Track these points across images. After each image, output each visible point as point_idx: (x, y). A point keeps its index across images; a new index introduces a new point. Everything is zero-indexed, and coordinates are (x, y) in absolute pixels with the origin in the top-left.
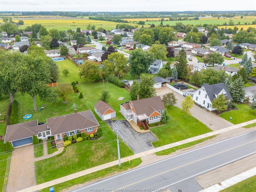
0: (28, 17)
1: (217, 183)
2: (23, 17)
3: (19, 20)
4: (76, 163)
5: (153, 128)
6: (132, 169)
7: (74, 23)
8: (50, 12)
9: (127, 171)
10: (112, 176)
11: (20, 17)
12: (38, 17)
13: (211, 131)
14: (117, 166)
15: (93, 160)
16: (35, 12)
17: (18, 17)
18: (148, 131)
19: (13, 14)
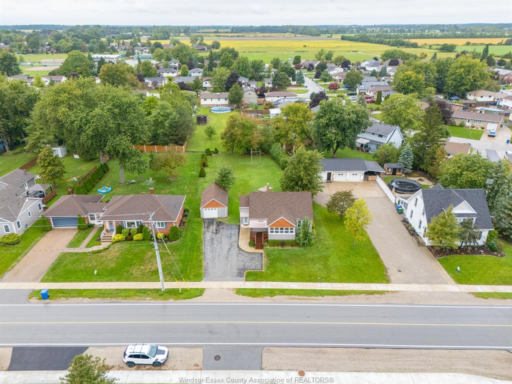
0: (237, 36)
1: (297, 370)
2: (228, 36)
3: (213, 41)
4: (110, 269)
5: (272, 248)
6: (176, 301)
7: (305, 46)
8: (276, 27)
9: (165, 301)
10: (139, 301)
11: (224, 36)
12: (252, 35)
13: (388, 281)
14: (158, 290)
15: (134, 272)
16: (251, 26)
17: (221, 36)
18: (261, 251)
19: (218, 30)
